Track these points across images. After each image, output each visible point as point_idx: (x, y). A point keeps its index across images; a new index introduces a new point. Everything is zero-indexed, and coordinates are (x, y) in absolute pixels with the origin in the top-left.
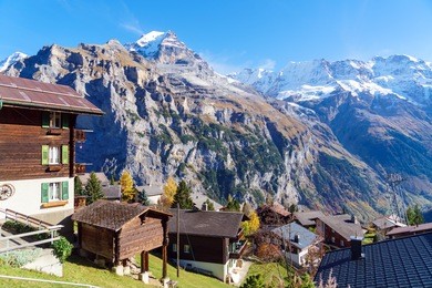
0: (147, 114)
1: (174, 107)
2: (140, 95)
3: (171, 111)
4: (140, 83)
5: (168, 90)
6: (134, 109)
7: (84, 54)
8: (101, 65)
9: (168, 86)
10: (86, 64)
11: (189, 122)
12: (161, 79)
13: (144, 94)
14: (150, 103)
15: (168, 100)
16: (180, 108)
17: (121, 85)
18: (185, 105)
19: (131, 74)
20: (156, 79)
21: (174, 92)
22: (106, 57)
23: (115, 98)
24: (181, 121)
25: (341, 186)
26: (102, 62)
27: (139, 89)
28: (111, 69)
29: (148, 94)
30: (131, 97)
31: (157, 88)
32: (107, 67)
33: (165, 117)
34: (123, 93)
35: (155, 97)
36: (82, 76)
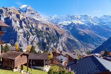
0: (23, 27)
1: (30, 26)
2: (21, 22)
3: (29, 27)
4: (21, 19)
5: (29, 21)
6: (19, 26)
7: (4, 10)
8: (9, 13)
9: (29, 20)
10: (4, 13)
11: (34, 30)
12: (27, 18)
13: (22, 22)
14: (23, 24)
15: (29, 24)
16: (32, 26)
17: (15, 19)
18: (33, 25)
19: (18, 16)
20: (25, 18)
21: (31, 22)
22: (11, 11)
23: (13, 23)
24: (32, 29)
25: (73, 46)
26: (9, 12)
27: (20, 20)
28: (12, 14)
29: (23, 22)
30: (18, 23)
31: (26, 20)
32: (11, 14)
33: (28, 28)
34: (16, 21)
35: (25, 23)
36: (3, 16)
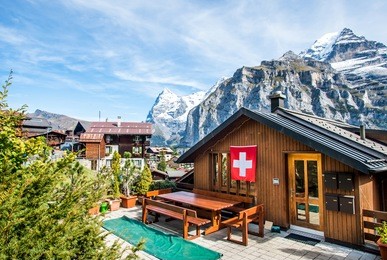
0: (322, 112)
1: (351, 101)
2: (315, 95)
3: (349, 107)
4: (314, 84)
5: (345, 87)
6: (310, 108)
7: (265, 69)
8: (279, 75)
9: (345, 82)
10: (267, 76)
11: (370, 116)
12: (336, 77)
13: (319, 94)
14: (325, 101)
15: (345, 96)
16: (360, 103)
17: (297, 88)
18: (366, 99)
19: (305, 78)
20: (330, 77)
21: (352, 87)
22: (282, 68)
23: (292, 101)
24: (362, 115)
26: (279, 73)
27: (313, 90)
28: (287, 77)
29: (323, 94)
30: (306, 98)
31: (332, 87)
32: (284, 76)
33: (342, 112)
34: (298, 96)
35: (331, 95)
36: (264, 87)
